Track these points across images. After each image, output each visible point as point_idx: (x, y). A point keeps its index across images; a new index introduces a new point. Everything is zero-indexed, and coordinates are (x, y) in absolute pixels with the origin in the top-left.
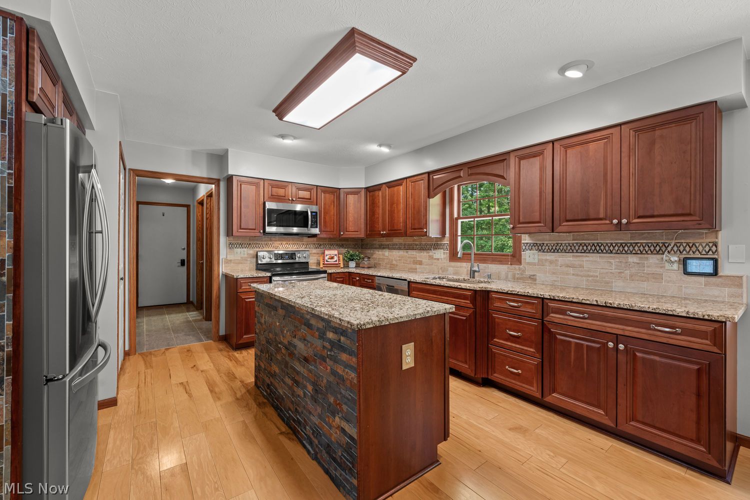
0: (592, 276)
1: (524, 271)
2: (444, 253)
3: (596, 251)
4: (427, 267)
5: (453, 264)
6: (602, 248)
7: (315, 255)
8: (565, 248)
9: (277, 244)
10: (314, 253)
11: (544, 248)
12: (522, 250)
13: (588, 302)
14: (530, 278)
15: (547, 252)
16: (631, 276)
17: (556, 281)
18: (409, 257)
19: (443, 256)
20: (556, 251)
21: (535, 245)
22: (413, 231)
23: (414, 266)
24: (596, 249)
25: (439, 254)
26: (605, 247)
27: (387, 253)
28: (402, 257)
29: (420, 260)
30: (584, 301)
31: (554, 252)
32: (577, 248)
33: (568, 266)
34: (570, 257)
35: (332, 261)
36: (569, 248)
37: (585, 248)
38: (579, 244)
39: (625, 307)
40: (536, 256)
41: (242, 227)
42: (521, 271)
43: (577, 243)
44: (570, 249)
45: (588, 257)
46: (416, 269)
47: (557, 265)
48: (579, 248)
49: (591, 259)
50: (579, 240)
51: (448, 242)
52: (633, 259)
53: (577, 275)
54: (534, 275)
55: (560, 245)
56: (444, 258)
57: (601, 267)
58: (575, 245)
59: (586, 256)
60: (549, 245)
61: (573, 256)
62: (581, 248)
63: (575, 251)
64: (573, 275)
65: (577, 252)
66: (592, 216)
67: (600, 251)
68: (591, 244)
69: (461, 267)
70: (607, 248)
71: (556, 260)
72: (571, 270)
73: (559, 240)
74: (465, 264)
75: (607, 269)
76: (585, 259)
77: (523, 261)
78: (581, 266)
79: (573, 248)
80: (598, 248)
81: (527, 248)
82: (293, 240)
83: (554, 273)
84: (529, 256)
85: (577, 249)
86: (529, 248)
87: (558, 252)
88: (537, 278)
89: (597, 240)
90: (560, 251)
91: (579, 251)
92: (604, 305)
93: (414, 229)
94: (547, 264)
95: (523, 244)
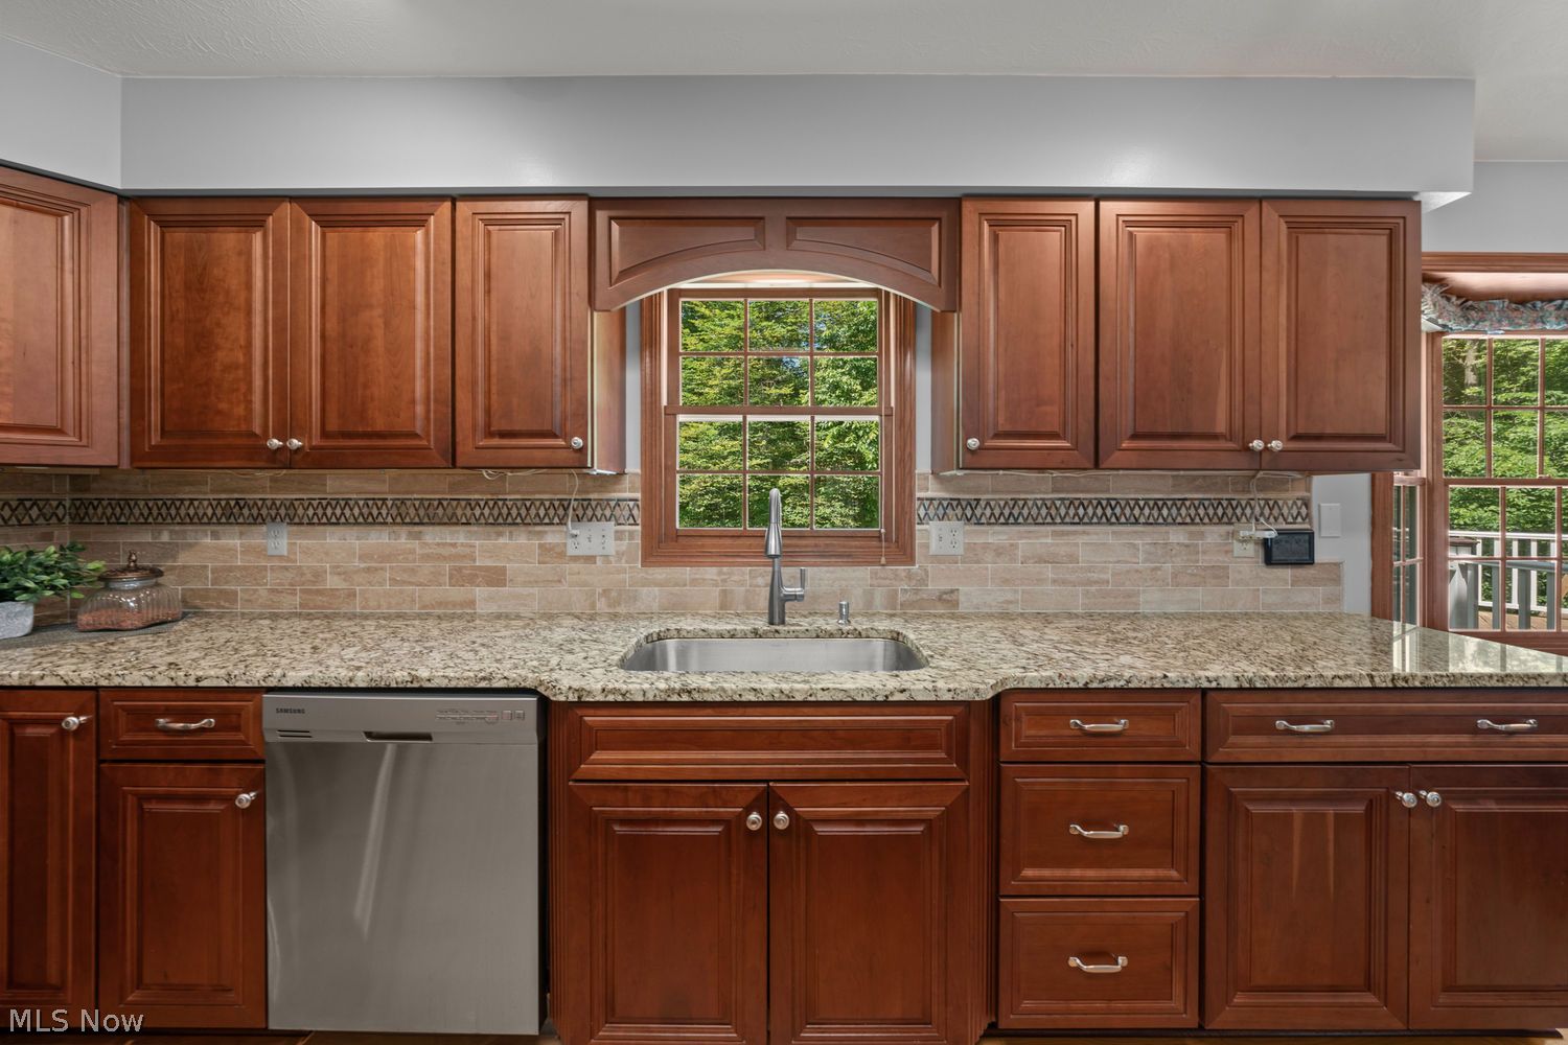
0: (1096, 582)
1: (923, 581)
2: (619, 536)
3: (1104, 520)
4: (536, 590)
5: (660, 573)
6: (1118, 511)
8: (1034, 512)
11: (978, 512)
12: (917, 520)
13: (1348, 684)
14: (940, 599)
15: (989, 524)
16: (1175, 576)
17: (1011, 602)
18: (426, 557)
19: (612, 547)
20: (1011, 520)
21: (954, 503)
22: (496, 442)
23: (457, 593)
24: (1104, 514)
25: (596, 540)
26: (1123, 509)
27: (280, 541)
28: (385, 558)
29: (489, 563)
31: (1006, 524)
32: (1063, 511)
33: (1041, 560)
34: (1047, 536)
36: (1044, 511)
37: (1081, 511)
38: (1067, 502)
40: (960, 537)
42: (914, 582)
43: (1062, 499)
44: (1047, 516)
45: (1088, 534)
46: (472, 603)
47: (1013, 560)
48: (1067, 513)
49: (1094, 539)
50: (1068, 492)
51: (638, 495)
52: (1177, 536)
53: (1064, 582)
54: (952, 591)
55: (1021, 503)
56: (619, 555)
57: (1115, 559)
58: (1058, 503)
59: (1084, 533)
60: (992, 503)
61: (1055, 534)
62: (1072, 511)
63: (1058, 520)
64: (1054, 581)
65: (1063, 523)
66: (1198, 428)
67: (1113, 520)
68: (1095, 502)
69: (694, 582)
70: (1128, 511)
71: (1012, 545)
72: (1049, 571)
73: (1019, 492)
74: (714, 570)
75: (1130, 563)
76: (1080, 539)
77: (918, 552)
78: (1073, 559)
79: (1053, 512)
80: (1109, 512)
81: (931, 512)
83: (1006, 581)
84: (937, 536)
85: (1063, 515)
86: (936, 514)
87: (1016, 523)
88: (962, 598)
89: (1107, 491)
90: (1021, 520)
91: (1067, 520)
93: (503, 435)
94: (988, 556)
95: (917, 503)
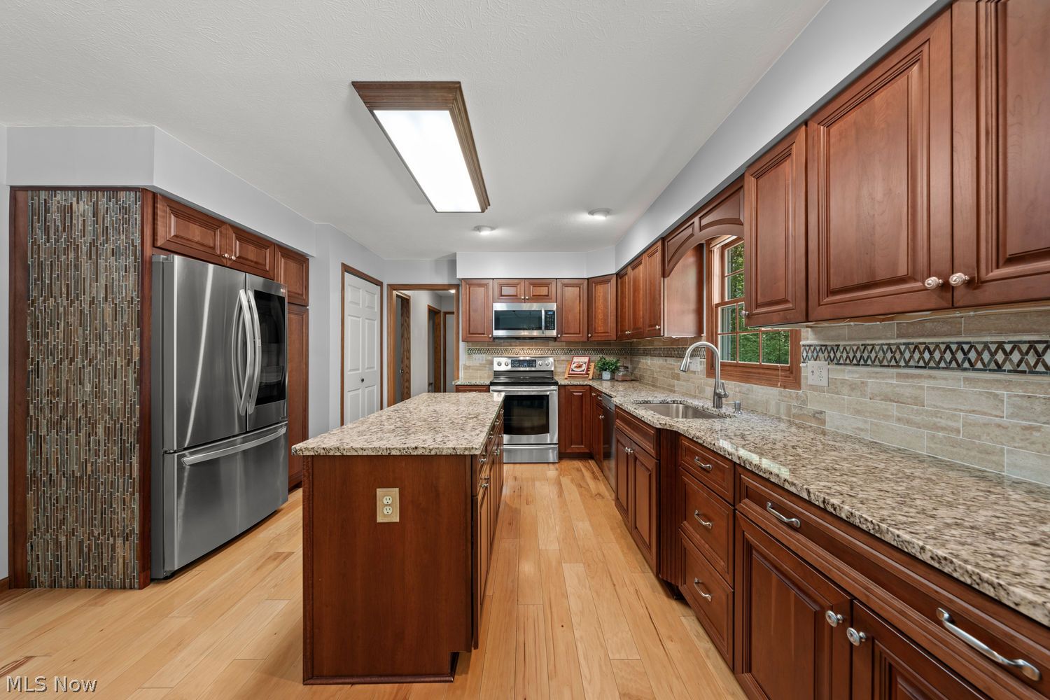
0: (943, 429)
1: (804, 402)
2: (701, 364)
3: (954, 364)
6: (973, 355)
7: (563, 362)
8: (881, 355)
9: (517, 349)
10: (563, 360)
11: (838, 355)
12: (802, 360)
13: (793, 489)
14: (815, 416)
15: (845, 364)
17: (862, 430)
19: (699, 368)
20: (862, 362)
21: (823, 348)
23: (672, 381)
24: (954, 358)
25: (696, 365)
26: (979, 354)
27: (649, 362)
30: (787, 486)
31: (858, 365)
32: (907, 355)
33: (887, 398)
34: (892, 378)
35: (578, 371)
36: (889, 355)
37: (927, 356)
38: (912, 347)
39: (864, 527)
40: (825, 373)
41: (471, 332)
42: (800, 402)
43: (907, 344)
44: (893, 359)
45: (935, 378)
47: (864, 395)
48: (911, 357)
49: (941, 384)
50: (913, 337)
53: (908, 422)
54: (821, 412)
55: (869, 348)
56: (701, 372)
57: (967, 408)
58: (903, 348)
59: (930, 377)
60: (848, 348)
61: (899, 375)
62: (917, 356)
63: (902, 363)
64: (899, 420)
65: (907, 366)
66: (882, 275)
67: (966, 365)
68: (943, 347)
70: (986, 356)
71: (862, 383)
72: (894, 409)
73: (868, 339)
75: (985, 414)
76: (926, 383)
77: (803, 381)
78: (918, 401)
79: (898, 356)
80: (960, 356)
81: (810, 354)
82: (536, 345)
83: (858, 412)
84: (813, 371)
85: (907, 358)
86: (813, 356)
87: (866, 365)
88: (828, 419)
89: (959, 334)
90: (869, 362)
91: (912, 363)
92: (822, 506)
93: (651, 326)
94: (845, 390)
95: (802, 348)
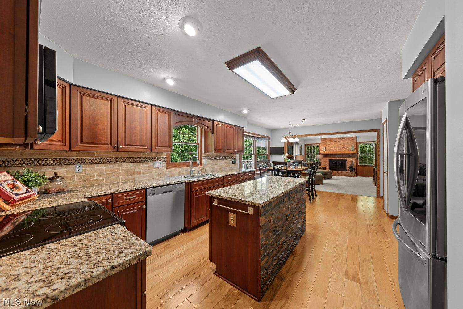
0: (220, 167)
2: (163, 164)
3: (220, 159)
4: (147, 175)
5: (170, 170)
12: (203, 160)
14: (205, 170)
15: (210, 160)
16: (226, 165)
17: (212, 170)
18: (123, 170)
19: (162, 165)
21: (206, 157)
23: (130, 177)
25: (159, 164)
28: (112, 171)
29: (138, 170)
36: (215, 158)
40: (207, 162)
42: (203, 168)
43: (217, 157)
46: (134, 179)
47: (212, 165)
51: (166, 156)
52: (226, 161)
54: (206, 169)
55: (213, 157)
56: (163, 167)
57: (221, 164)
60: (210, 157)
61: (216, 161)
64: (216, 167)
66: (231, 149)
68: (219, 157)
69: (175, 171)
70: (222, 158)
71: (212, 162)
72: (215, 166)
74: (178, 168)
76: (218, 162)
77: (203, 164)
78: (218, 164)
83: (212, 167)
84: (205, 162)
86: (205, 159)
87: (213, 160)
89: (221, 155)
91: (217, 159)
93: (160, 147)
94: (210, 164)
95: (203, 157)
